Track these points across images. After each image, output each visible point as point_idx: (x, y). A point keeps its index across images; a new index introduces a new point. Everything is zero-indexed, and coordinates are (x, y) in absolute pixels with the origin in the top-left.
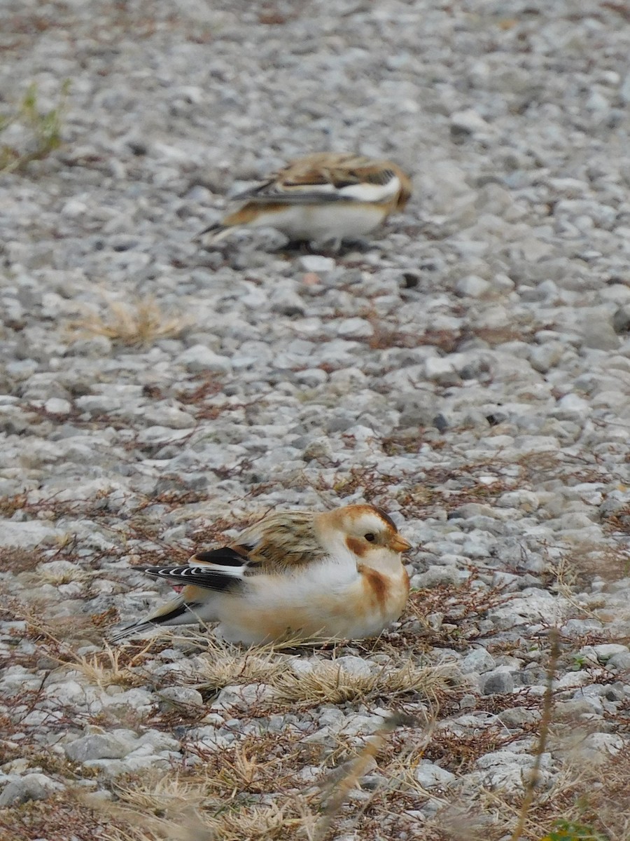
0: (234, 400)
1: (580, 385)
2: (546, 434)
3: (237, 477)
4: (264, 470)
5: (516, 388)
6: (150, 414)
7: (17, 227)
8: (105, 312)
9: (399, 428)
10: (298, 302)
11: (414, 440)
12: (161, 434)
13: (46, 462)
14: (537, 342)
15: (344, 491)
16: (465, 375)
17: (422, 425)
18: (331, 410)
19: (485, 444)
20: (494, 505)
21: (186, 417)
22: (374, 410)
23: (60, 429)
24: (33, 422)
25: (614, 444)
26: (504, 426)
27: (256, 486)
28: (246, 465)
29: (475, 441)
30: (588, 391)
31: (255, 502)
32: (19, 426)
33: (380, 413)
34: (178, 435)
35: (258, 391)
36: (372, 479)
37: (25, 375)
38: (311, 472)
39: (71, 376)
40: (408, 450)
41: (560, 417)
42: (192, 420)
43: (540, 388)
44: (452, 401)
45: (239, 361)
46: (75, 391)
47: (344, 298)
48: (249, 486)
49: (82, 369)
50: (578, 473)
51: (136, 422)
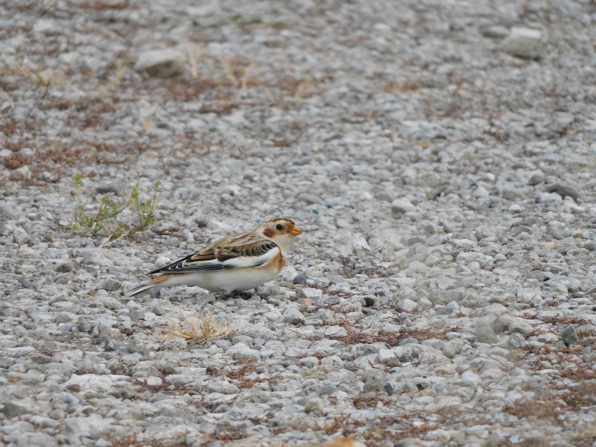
0: (262, 376)
1: (474, 365)
2: (454, 395)
3: (265, 423)
4: (281, 419)
5: (435, 367)
6: (211, 385)
7: (128, 272)
8: (182, 323)
9: (364, 392)
10: (301, 316)
11: (373, 399)
12: (218, 397)
13: (147, 415)
14: (447, 339)
15: (330, 431)
16: (403, 359)
17: (377, 390)
18: (321, 382)
19: (416, 401)
20: (422, 439)
21: (233, 387)
22: (348, 381)
23: (155, 395)
24: (139, 391)
25: (496, 401)
26: (428, 390)
27: (276, 428)
28: (270, 416)
29: (410, 399)
30: (478, 369)
31: (276, 439)
32: (130, 394)
33: (351, 383)
34: (228, 398)
35: (276, 371)
36: (348, 424)
37: (134, 362)
38: (310, 420)
39: (162, 362)
40: (369, 406)
41: (462, 384)
42: (237, 388)
43: (449, 367)
44: (395, 375)
45: (265, 353)
46: (165, 372)
47: (329, 313)
48: (272, 429)
49: (169, 358)
50: (474, 419)
51: (202, 390)
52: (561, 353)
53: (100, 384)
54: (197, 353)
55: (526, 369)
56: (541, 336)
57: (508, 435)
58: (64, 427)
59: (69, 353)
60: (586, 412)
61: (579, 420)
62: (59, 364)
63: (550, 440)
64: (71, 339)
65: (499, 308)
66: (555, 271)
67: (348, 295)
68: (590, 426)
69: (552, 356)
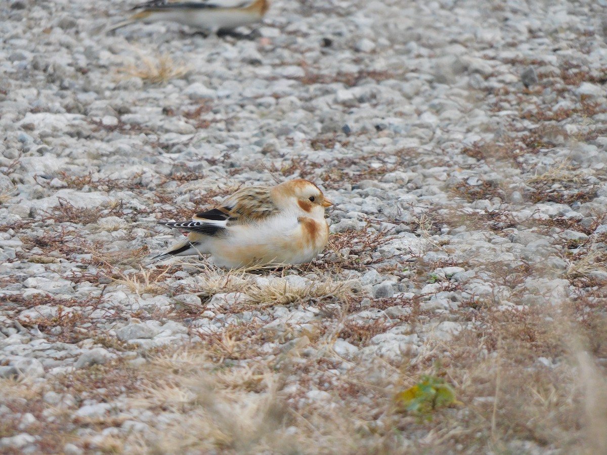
0: (218, 117)
1: (433, 107)
2: (412, 137)
3: (221, 164)
4: (238, 160)
5: (393, 108)
6: (167, 125)
7: (83, 10)
9: (322, 133)
10: (258, 56)
11: (330, 140)
12: (174, 138)
13: (102, 155)
14: (406, 80)
15: (288, 172)
16: (361, 100)
17: (335, 131)
18: (279, 122)
19: (374, 143)
20: (380, 181)
21: (190, 127)
22: (305, 122)
23: (111, 135)
24: (95, 131)
25: (454, 143)
26: (386, 132)
27: (233, 169)
28: (227, 156)
29: (367, 141)
30: (437, 110)
31: (232, 180)
32: (85, 133)
33: (309, 124)
34: (185, 138)
35: (233, 111)
36: (305, 165)
37: (89, 101)
38: (267, 161)
39: (118, 102)
40: (327, 147)
41: (421, 126)
42: (193, 129)
43: (407, 108)
44: (353, 117)
45: (222, 92)
46: (120, 112)
47: (286, 53)
48: (228, 170)
49: (125, 98)
50: (432, 161)
51: (158, 130)
52: (520, 95)
53: (55, 123)
54: (153, 93)
55: (485, 111)
56: (500, 78)
57: (466, 177)
58: (19, 166)
59: (23, 91)
60: (545, 154)
61: (538, 162)
62: (14, 103)
63: (509, 183)
64: (25, 77)
65: (459, 49)
66: (515, 11)
67: (305, 35)
68: (549, 168)
69: (511, 97)
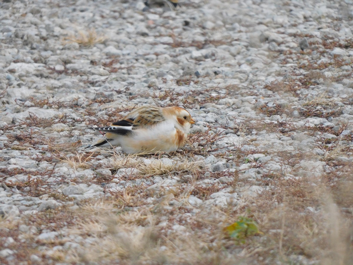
0: (123, 66)
1: (248, 61)
2: (235, 78)
3: (124, 93)
4: (134, 91)
5: (224, 62)
6: (93, 71)
7: (45, 3)
8: (77, 34)
9: (183, 76)
10: (146, 31)
11: (188, 80)
12: (97, 78)
13: (55, 88)
14: (232, 45)
15: (163, 98)
16: (206, 57)
17: (191, 75)
18: (158, 70)
19: (213, 82)
20: (217, 104)
21: (106, 72)
22: (173, 69)
23: (60, 76)
24: (51, 73)
25: (260, 82)
26: (220, 75)
27: (131, 96)
28: (127, 89)
29: (209, 81)
30: (250, 63)
31: (130, 102)
32: (45, 75)
33: (175, 71)
34: (103, 78)
35: (132, 62)
36: (173, 94)
37: (48, 56)
38: (151, 92)
39: (64, 57)
40: (186, 84)
41: (241, 72)
42: (108, 73)
43: (233, 62)
44: (201, 66)
45: (125, 52)
46: (66, 62)
47: (163, 29)
48: (128, 97)
49: (68, 54)
50: (247, 92)
51: (88, 73)
52: (299, 55)
53: (28, 69)
54: (85, 52)
55: (278, 63)
56: (287, 44)
57: (266, 102)
58: (6, 94)
59: (9, 50)
60: (313, 89)
61: (309, 93)
62: (4, 57)
63: (291, 105)
64: (11, 42)
65: (263, 27)
66: (296, 6)
67: (174, 19)
68: (315, 97)
69: (293, 56)
